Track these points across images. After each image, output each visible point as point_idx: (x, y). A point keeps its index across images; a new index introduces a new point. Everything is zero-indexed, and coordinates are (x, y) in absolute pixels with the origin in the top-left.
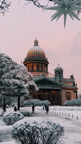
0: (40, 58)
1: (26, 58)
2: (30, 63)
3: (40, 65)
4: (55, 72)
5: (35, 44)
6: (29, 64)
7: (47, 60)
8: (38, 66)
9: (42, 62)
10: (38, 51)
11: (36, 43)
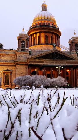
0: (49, 26)
1: (30, 28)
2: (36, 33)
3: (50, 35)
4: (70, 45)
5: (42, 9)
6: (35, 35)
7: (58, 29)
8: (46, 38)
9: (52, 31)
10: (46, 17)
11: (44, 8)
